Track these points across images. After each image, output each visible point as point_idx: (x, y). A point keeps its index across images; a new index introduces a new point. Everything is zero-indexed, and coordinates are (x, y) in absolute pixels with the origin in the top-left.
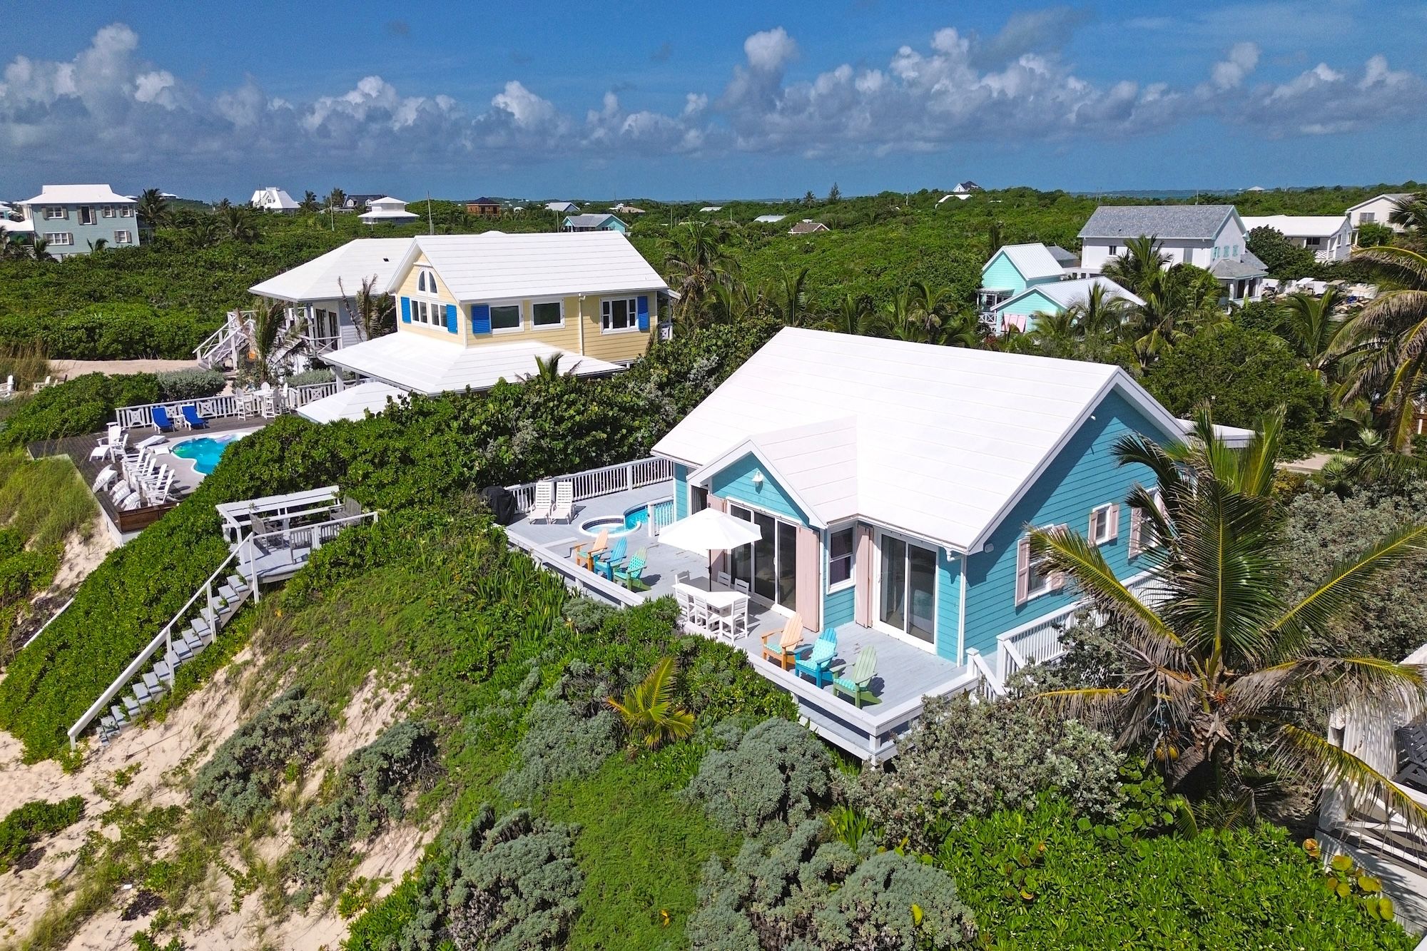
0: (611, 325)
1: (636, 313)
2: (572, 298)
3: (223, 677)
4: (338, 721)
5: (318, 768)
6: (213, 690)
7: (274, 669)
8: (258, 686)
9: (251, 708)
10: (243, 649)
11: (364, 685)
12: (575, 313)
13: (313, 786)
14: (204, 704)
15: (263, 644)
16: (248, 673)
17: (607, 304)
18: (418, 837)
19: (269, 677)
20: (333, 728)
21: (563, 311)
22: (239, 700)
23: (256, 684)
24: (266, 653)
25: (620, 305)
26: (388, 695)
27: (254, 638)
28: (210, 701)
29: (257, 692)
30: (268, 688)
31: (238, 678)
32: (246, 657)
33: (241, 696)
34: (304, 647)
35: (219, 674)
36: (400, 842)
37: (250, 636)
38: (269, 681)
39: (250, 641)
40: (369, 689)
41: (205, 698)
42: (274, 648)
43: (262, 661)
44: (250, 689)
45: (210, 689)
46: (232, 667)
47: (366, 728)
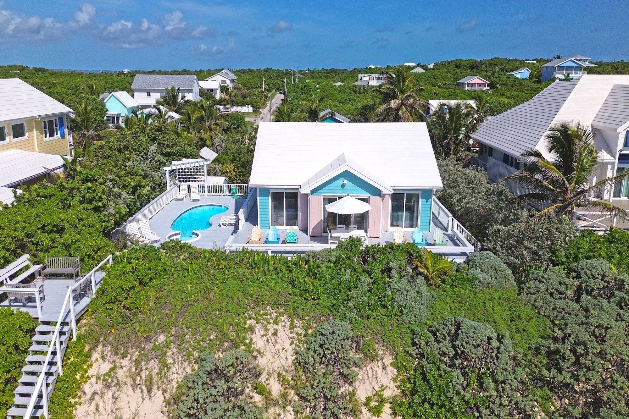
0: (48, 135)
1: (58, 128)
2: (31, 120)
3: (99, 387)
4: (255, 353)
5: (267, 379)
6: (97, 398)
7: (148, 361)
8: (144, 374)
9: (155, 386)
10: (91, 366)
11: (251, 329)
12: (32, 131)
13: (275, 388)
14: (97, 409)
15: (116, 354)
16: (121, 374)
17: (45, 122)
18: (380, 363)
19: (149, 366)
20: (255, 357)
21: (26, 129)
22: (131, 392)
23: (139, 374)
24: (124, 356)
25: (50, 123)
26: (275, 327)
27: (96, 355)
28: (101, 405)
29: (150, 376)
30: (161, 370)
31: (115, 380)
32: (106, 367)
33: (130, 388)
34: (162, 338)
35: (88, 388)
36: (370, 372)
37: (89, 356)
38: (154, 365)
39: (93, 358)
40: (259, 331)
41: (93, 406)
42: (130, 351)
43: (125, 362)
44: (134, 380)
45: (92, 399)
46: (98, 378)
47: (278, 346)
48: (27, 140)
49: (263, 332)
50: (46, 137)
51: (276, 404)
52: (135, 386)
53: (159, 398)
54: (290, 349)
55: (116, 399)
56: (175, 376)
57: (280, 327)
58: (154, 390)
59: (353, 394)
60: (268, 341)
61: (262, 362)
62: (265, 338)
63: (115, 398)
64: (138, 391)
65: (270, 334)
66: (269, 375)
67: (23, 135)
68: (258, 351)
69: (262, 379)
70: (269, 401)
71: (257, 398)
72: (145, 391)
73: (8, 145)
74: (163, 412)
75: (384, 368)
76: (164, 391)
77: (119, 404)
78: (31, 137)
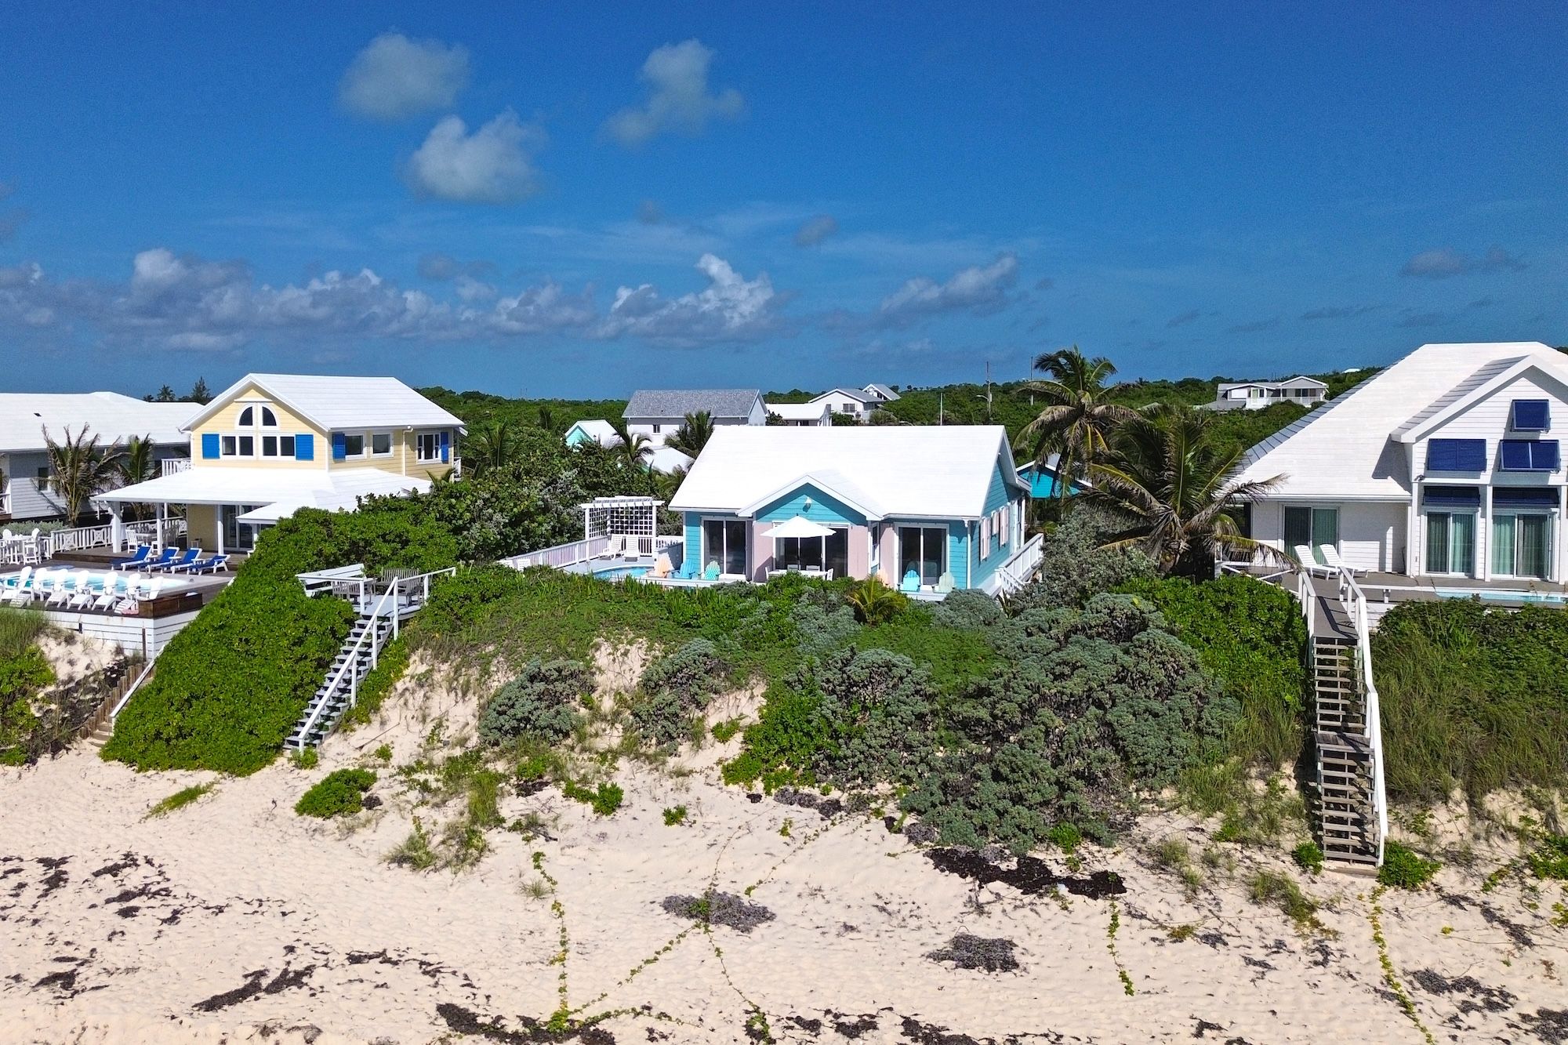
0: (423, 455)
1: (440, 446)
2: (400, 430)
3: (411, 685)
4: (594, 670)
5: (601, 696)
6: (407, 694)
7: (470, 666)
8: (461, 680)
9: (472, 691)
10: (408, 666)
11: (597, 647)
12: (401, 444)
13: (608, 704)
14: (405, 704)
15: (436, 657)
16: (437, 677)
17: (420, 437)
18: (748, 694)
19: (470, 672)
20: (593, 674)
21: (392, 442)
22: (445, 694)
23: (456, 680)
24: (444, 661)
25: (429, 439)
26: (628, 647)
27: (414, 658)
28: (411, 701)
29: (468, 681)
30: (481, 676)
31: (430, 681)
32: (423, 669)
33: (444, 690)
34: (491, 648)
35: (400, 685)
36: (732, 702)
37: (407, 657)
38: (475, 672)
39: (411, 661)
40: (606, 648)
41: (402, 701)
42: (452, 657)
43: (445, 667)
44: (450, 685)
45: (402, 695)
46: (412, 677)
47: (625, 667)
48: (393, 459)
49: (610, 650)
50: (420, 457)
51: (604, 719)
52: (450, 689)
53: (474, 702)
54: (639, 671)
55: (428, 698)
56: (496, 683)
57: (633, 649)
58: (470, 695)
59: (701, 720)
60: (614, 660)
61: (598, 678)
62: (611, 657)
63: (426, 698)
64: (453, 694)
65: (619, 654)
66: (605, 693)
67: (387, 450)
68: (599, 669)
69: (595, 696)
70: (597, 715)
71: (583, 711)
72: (460, 694)
73: (363, 461)
74: (474, 716)
75: (752, 697)
76: (481, 697)
77: (429, 703)
78: (398, 454)
